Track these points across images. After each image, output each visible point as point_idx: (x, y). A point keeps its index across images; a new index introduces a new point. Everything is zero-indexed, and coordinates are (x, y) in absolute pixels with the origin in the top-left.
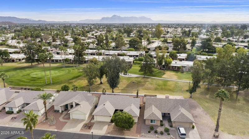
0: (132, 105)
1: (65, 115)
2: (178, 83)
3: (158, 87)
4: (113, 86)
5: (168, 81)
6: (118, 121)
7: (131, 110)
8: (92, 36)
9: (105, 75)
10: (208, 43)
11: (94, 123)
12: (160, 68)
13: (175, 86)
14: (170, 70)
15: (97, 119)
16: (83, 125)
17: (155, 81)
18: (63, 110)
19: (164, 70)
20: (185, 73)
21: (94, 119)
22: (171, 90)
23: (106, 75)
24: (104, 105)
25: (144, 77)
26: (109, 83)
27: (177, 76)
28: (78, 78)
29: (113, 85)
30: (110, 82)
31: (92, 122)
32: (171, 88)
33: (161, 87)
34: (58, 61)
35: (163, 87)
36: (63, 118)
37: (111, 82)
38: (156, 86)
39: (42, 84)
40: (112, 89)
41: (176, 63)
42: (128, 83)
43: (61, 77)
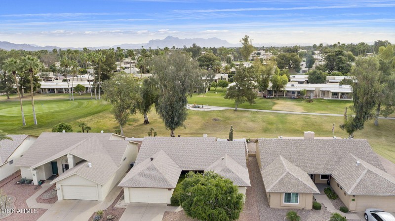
0: (227, 157)
1: (46, 192)
2: (309, 118)
3: (269, 127)
4: (172, 122)
5: (286, 114)
6: (195, 199)
7: (227, 170)
8: (132, 61)
9: (154, 104)
10: (339, 58)
11: (122, 210)
12: (262, 96)
13: (305, 123)
14: (283, 98)
15: (132, 197)
16: (92, 217)
17: (259, 116)
18: (44, 178)
19: (272, 98)
20: (314, 102)
21: (123, 198)
22: (298, 130)
23: (157, 105)
24: (152, 159)
25: (236, 110)
26: (163, 116)
27: (301, 107)
28: (96, 116)
29: (173, 119)
30: (165, 113)
31: (117, 206)
32: (296, 127)
33: (275, 126)
34: (62, 92)
35: (280, 126)
36: (40, 200)
37: (167, 113)
38: (264, 125)
39: (15, 127)
40: (170, 131)
41: (293, 85)
42: (203, 122)
43: (61, 113)
